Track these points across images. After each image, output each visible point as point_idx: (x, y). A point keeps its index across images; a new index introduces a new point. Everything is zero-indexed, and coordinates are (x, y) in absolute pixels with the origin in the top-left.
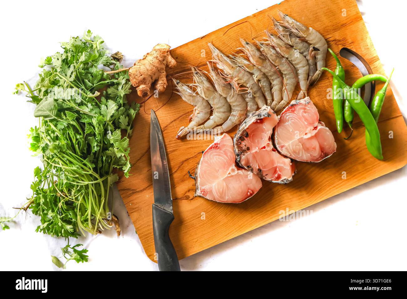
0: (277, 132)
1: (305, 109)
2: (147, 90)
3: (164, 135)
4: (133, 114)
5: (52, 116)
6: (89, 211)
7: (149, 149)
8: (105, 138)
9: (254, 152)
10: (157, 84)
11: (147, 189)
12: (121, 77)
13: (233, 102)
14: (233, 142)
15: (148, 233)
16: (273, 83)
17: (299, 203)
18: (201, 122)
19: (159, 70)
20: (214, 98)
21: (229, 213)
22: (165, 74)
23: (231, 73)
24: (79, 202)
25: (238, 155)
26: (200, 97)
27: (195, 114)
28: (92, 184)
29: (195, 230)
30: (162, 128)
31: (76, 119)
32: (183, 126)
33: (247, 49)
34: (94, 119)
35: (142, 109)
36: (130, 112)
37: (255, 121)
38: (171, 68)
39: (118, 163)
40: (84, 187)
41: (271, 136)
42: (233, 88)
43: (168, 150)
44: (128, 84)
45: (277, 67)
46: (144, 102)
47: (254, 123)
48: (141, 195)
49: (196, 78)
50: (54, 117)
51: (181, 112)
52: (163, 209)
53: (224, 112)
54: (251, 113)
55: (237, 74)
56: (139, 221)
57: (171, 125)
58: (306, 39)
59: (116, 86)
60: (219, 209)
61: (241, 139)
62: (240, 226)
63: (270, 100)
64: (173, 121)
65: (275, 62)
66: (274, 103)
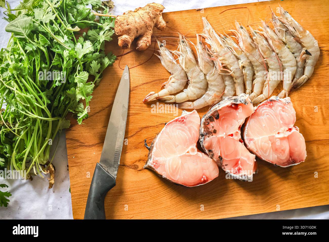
0: (249, 123)
1: (283, 108)
2: (128, 42)
3: (131, 95)
4: (106, 63)
5: (24, 34)
6: (28, 150)
7: (111, 105)
8: (70, 76)
9: (220, 137)
10: (140, 40)
11: (96, 146)
12: (106, 23)
13: (211, 81)
14: (201, 122)
15: (83, 194)
16: (257, 74)
17: (252, 207)
18: (173, 93)
19: (147, 27)
20: (193, 71)
21: (175, 197)
22: (152, 32)
23: (218, 50)
24: (21, 137)
25: (202, 135)
26: (179, 66)
27: (170, 82)
28: (41, 120)
29: (134, 205)
30: (131, 87)
31: (47, 47)
32: (153, 91)
33: (240, 33)
34: (66, 51)
35: (117, 62)
36: (104, 60)
37: (230, 105)
38: (159, 29)
39: (75, 108)
40: (31, 120)
41: (241, 125)
42: (215, 67)
43: (131, 112)
44: (111, 31)
45: (265, 59)
46: (122, 56)
47: (228, 107)
48: (87, 150)
49: (181, 46)
50: (25, 36)
51: (155, 77)
52: (107, 171)
53: (200, 89)
54: (228, 97)
55: (223, 53)
56: (77, 177)
57: (141, 87)
58: (301, 40)
59: (98, 30)
60: (165, 189)
61: (211, 119)
62: (182, 214)
63: (249, 91)
64: (144, 84)
65: (264, 53)
66: (253, 94)
